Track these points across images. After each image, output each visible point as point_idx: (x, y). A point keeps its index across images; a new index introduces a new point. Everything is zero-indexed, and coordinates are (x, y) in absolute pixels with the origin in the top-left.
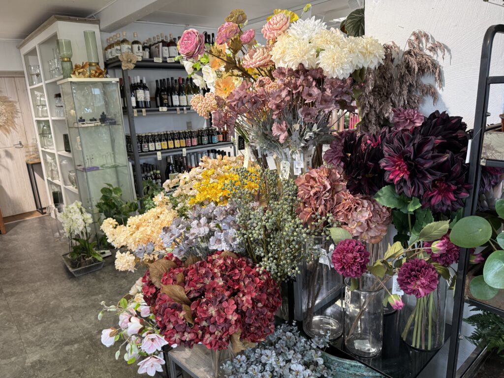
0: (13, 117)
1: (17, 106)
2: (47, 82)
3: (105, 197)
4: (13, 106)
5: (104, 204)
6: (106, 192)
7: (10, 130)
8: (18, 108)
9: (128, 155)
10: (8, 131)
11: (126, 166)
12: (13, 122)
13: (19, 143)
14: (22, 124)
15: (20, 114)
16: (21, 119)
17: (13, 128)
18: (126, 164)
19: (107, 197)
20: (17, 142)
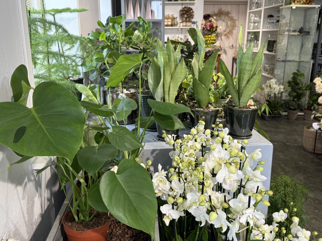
0: (233, 29)
1: (237, 22)
2: (266, 7)
3: (294, 78)
4: (235, 22)
5: (293, 82)
6: (295, 75)
7: (229, 37)
8: (237, 24)
9: (312, 56)
10: (228, 37)
11: (309, 62)
12: (232, 32)
13: (232, 45)
14: (236, 34)
15: (237, 28)
16: (236, 31)
17: (231, 36)
18: (309, 61)
19: (296, 78)
20: (231, 45)
